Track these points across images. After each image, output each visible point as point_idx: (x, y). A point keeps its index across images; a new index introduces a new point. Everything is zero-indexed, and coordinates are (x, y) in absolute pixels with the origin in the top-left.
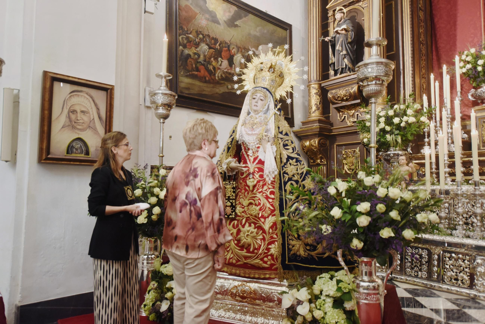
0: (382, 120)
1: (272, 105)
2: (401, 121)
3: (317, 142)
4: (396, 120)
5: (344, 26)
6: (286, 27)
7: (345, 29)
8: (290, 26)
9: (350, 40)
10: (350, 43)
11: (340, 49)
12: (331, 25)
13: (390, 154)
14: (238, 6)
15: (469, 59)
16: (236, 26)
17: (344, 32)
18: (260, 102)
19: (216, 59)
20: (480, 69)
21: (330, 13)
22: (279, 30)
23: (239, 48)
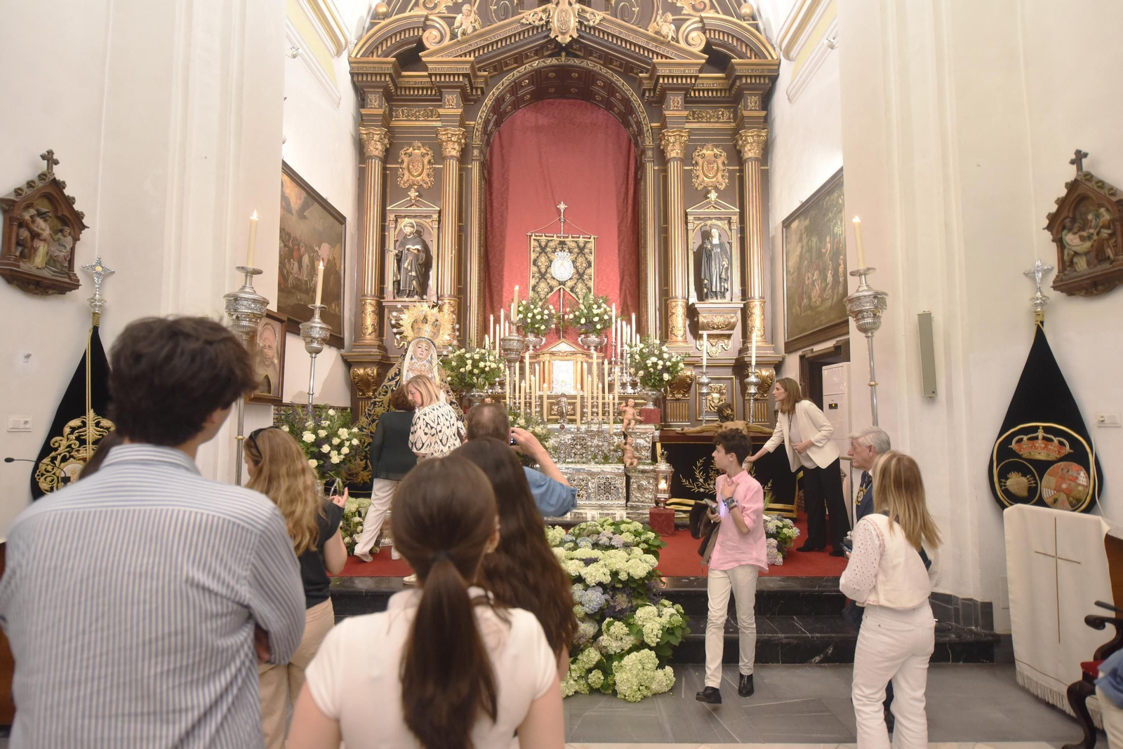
0: (469, 362)
1: (435, 356)
2: (486, 366)
3: (375, 371)
4: (482, 364)
5: (418, 247)
6: (341, 219)
7: (418, 250)
8: (344, 218)
9: (420, 262)
10: (420, 265)
11: (409, 268)
12: (392, 231)
13: (474, 395)
14: (308, 193)
15: (521, 309)
16: (305, 218)
17: (416, 251)
18: (425, 352)
19: (289, 261)
20: (529, 321)
21: (391, 217)
22: (337, 223)
23: (306, 246)
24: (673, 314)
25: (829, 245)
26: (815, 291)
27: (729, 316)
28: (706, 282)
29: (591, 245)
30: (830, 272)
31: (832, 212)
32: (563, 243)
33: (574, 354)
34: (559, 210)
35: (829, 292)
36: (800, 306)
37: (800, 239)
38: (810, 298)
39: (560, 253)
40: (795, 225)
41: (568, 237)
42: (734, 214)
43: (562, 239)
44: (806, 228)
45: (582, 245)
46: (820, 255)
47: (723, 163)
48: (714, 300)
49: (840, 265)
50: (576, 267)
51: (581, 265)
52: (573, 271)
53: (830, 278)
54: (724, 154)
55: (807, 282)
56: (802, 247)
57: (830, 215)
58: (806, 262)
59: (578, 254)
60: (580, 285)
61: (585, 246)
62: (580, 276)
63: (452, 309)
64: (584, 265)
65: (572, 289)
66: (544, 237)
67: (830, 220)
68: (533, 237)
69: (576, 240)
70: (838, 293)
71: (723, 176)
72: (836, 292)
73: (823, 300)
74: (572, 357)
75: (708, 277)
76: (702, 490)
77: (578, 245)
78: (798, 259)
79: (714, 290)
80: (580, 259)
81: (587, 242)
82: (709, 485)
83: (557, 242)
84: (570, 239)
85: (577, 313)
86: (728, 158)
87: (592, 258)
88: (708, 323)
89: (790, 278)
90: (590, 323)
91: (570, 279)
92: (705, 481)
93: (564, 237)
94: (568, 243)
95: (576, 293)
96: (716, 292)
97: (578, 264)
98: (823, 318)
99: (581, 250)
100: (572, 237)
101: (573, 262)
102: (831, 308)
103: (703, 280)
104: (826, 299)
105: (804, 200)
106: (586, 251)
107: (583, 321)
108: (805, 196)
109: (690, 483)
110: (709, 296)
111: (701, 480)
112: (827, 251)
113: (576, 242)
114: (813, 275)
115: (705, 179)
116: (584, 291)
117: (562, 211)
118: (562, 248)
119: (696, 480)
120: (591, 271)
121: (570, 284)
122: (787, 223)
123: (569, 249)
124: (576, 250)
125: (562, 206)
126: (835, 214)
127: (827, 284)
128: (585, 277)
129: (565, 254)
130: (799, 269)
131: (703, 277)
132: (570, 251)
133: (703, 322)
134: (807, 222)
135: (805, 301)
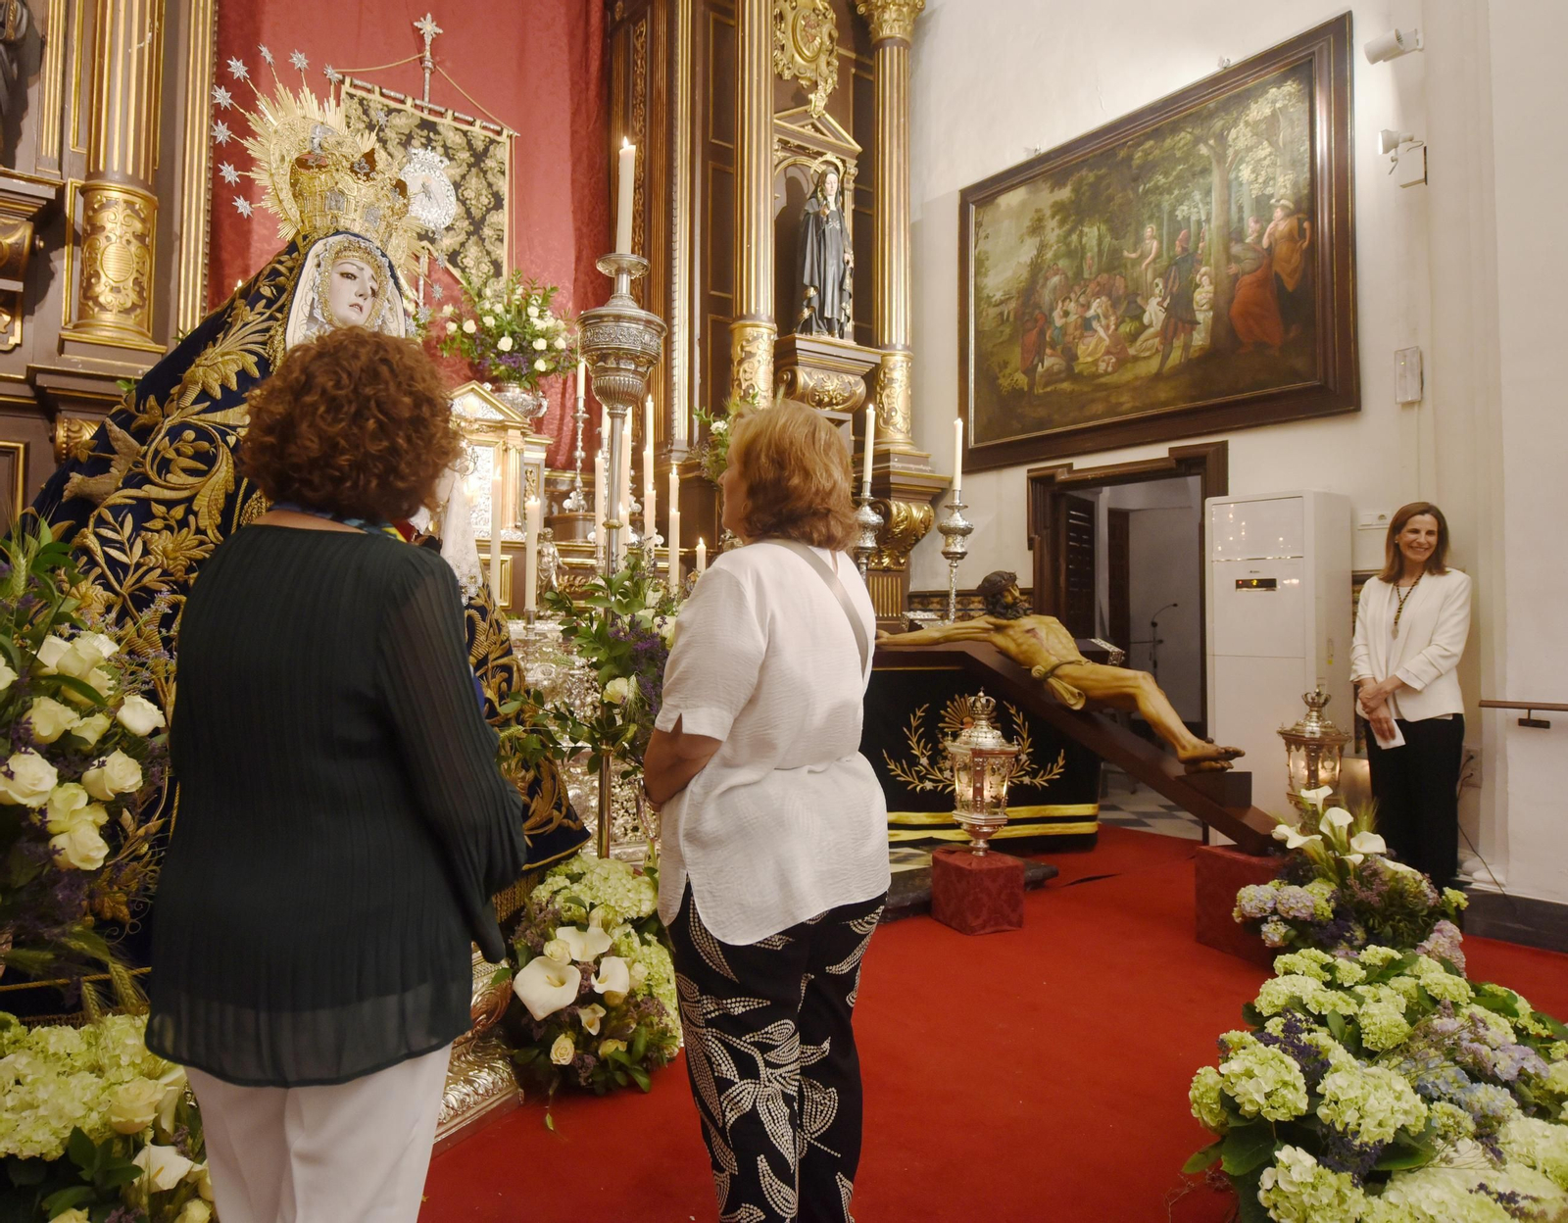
9: (11, 33)
10: (7, 44)
24: (750, 355)
25: (1153, 246)
26: (1092, 342)
27: (851, 379)
28: (812, 292)
29: (503, 153)
30: (1153, 302)
31: (1166, 174)
32: (427, 126)
33: (501, 427)
34: (421, 38)
35: (1149, 341)
36: (1030, 371)
37: (1037, 228)
38: (1071, 357)
39: (421, 152)
40: (1012, 199)
41: (441, 115)
42: (850, 153)
43: (425, 115)
44: (1059, 208)
45: (479, 146)
46: (1113, 263)
47: (830, 36)
48: (826, 337)
49: (1197, 286)
50: (463, 201)
51: (479, 195)
52: (453, 208)
53: (1154, 312)
54: (831, 15)
55: (1059, 322)
56: (1042, 248)
57: (1161, 179)
58: (1055, 280)
59: (470, 166)
60: (473, 251)
61: (486, 150)
62: (477, 225)
63: (138, 226)
64: (485, 201)
65: (453, 257)
66: (376, 96)
67: (1158, 190)
68: (346, 87)
69: (465, 127)
70: (1186, 347)
71: (828, 64)
72: (1178, 343)
73: (1123, 361)
74: (490, 437)
75: (817, 284)
76: (929, 785)
77: (469, 143)
78: (1025, 274)
79: (828, 314)
80: (474, 183)
81: (492, 142)
82: (941, 771)
83: (418, 121)
84: (448, 120)
85: (489, 321)
86: (838, 26)
87: (504, 186)
88: (814, 389)
89: (993, 312)
90: (524, 351)
91: (448, 229)
92: (933, 762)
93: (431, 111)
94: (440, 128)
95: (463, 270)
96: (830, 321)
97: (470, 194)
98: (1124, 398)
99: (479, 157)
100: (455, 119)
101: (457, 186)
102: (1158, 377)
103: (806, 288)
104: (1136, 359)
105: (1045, 145)
106: (490, 163)
107: (506, 344)
108: (1048, 140)
109: (903, 771)
110: (815, 327)
111: (924, 761)
112: (1143, 256)
113: (465, 133)
114: (1087, 306)
115: (797, 57)
116: (486, 267)
117: (428, 40)
118: (429, 140)
119: (913, 761)
120: (502, 218)
121: (448, 242)
122: (979, 197)
123: (445, 146)
124: (465, 155)
125: (429, 27)
126: (1179, 177)
127: (1145, 328)
128: (487, 232)
129: (433, 157)
130: (1028, 293)
131: (806, 280)
132: (448, 153)
133: (806, 385)
134: (1065, 194)
135: (1051, 361)
